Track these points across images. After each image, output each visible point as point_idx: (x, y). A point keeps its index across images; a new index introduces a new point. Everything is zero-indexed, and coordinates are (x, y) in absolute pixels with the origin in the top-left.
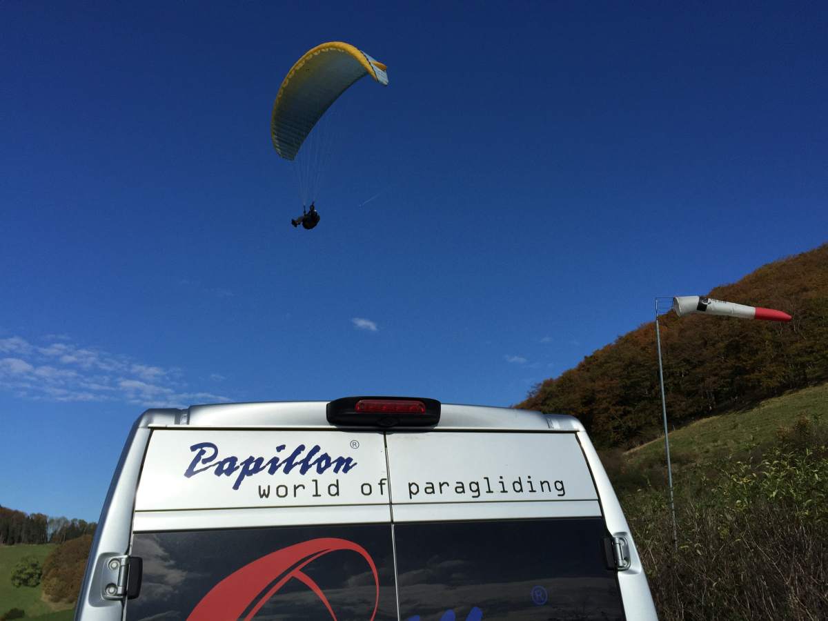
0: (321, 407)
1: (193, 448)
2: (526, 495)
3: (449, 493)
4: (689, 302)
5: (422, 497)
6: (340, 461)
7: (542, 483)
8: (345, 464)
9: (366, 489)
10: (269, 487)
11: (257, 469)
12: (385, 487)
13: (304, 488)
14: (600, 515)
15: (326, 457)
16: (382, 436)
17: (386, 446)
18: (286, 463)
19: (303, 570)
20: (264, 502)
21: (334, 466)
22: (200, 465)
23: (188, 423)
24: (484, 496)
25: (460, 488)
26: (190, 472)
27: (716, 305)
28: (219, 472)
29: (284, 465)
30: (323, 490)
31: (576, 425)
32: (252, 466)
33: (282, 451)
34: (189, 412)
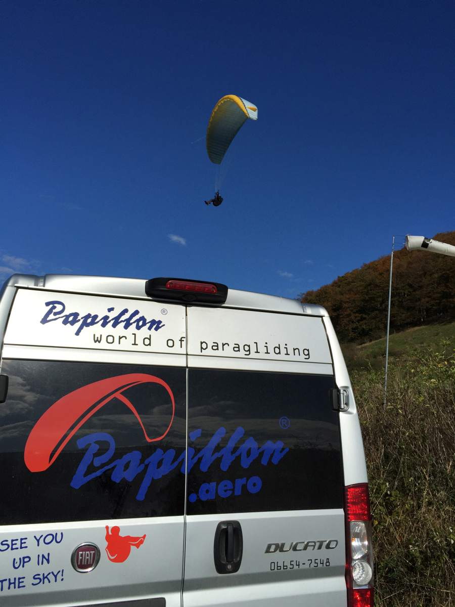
0: (142, 283)
1: (47, 304)
2: (282, 356)
3: (228, 351)
4: (416, 241)
5: (209, 351)
6: (153, 322)
7: (294, 350)
8: (156, 325)
9: (170, 343)
10: (101, 335)
11: (93, 323)
12: (184, 343)
13: (126, 339)
14: (333, 374)
15: (143, 318)
16: (185, 307)
17: (186, 315)
18: (114, 321)
19: (122, 393)
20: (97, 346)
21: (148, 325)
22: (51, 317)
23: (44, 286)
24: (253, 355)
25: (237, 348)
26: (44, 321)
27: (435, 244)
28: (65, 322)
29: (112, 322)
30: (139, 341)
31: (323, 312)
32: (89, 320)
33: (112, 312)
34: (45, 278)
